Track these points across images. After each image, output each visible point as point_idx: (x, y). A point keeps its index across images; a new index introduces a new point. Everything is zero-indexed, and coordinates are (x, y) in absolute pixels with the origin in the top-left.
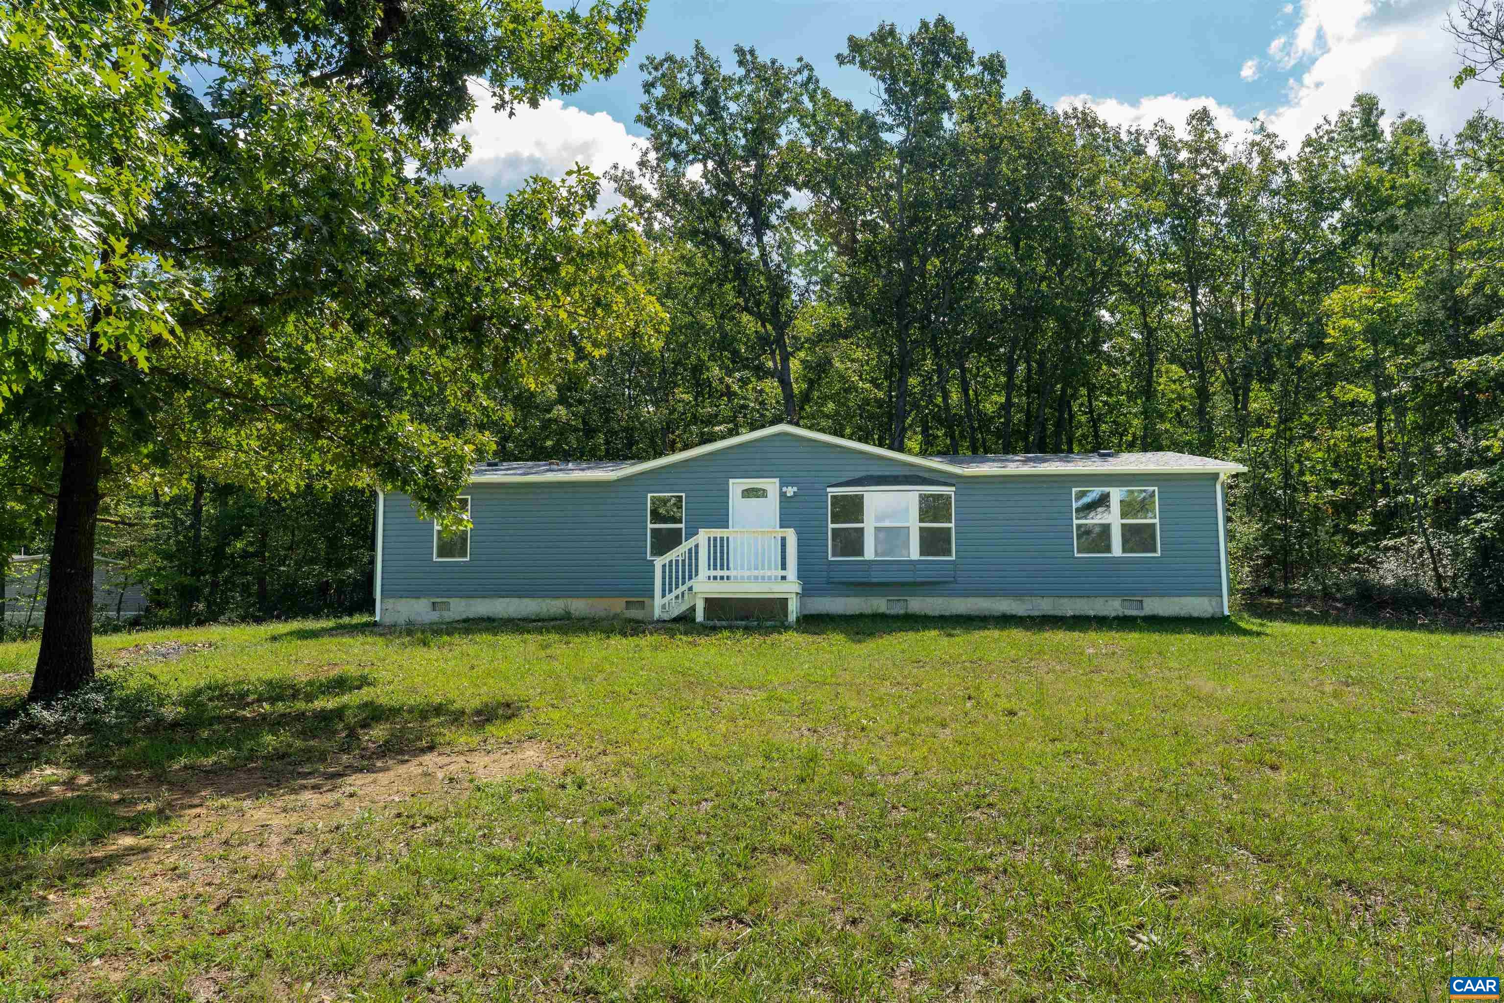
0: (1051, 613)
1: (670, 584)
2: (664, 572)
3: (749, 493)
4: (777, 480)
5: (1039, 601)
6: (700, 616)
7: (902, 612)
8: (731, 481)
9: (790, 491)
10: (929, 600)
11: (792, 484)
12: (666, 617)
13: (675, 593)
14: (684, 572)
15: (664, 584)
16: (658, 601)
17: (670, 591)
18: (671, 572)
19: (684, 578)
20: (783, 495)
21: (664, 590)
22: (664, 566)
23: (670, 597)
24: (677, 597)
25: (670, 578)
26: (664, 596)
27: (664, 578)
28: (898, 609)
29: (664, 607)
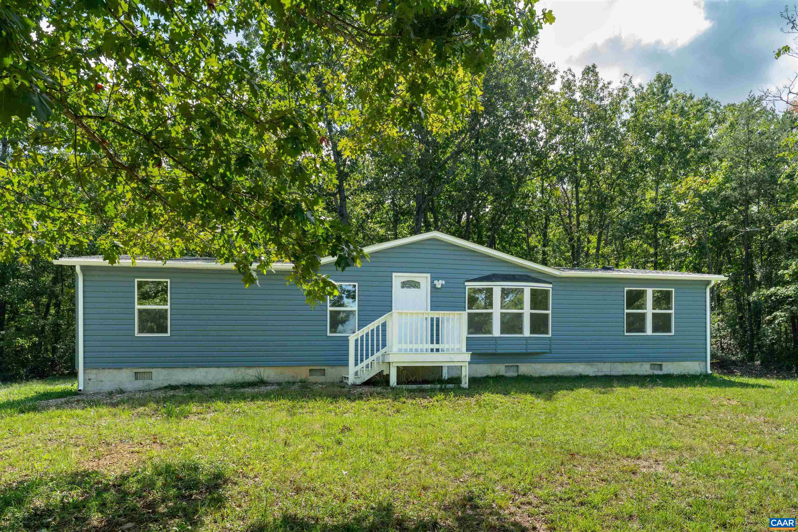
0: (608, 373)
1: (362, 355)
2: (356, 345)
3: (406, 285)
4: (429, 275)
5: (600, 365)
6: (393, 380)
7: (515, 374)
8: (394, 274)
9: (439, 284)
10: (533, 365)
11: (442, 278)
12: (359, 382)
13: (365, 362)
14: (372, 345)
15: (356, 355)
16: (352, 369)
17: (362, 361)
18: (362, 345)
19: (372, 350)
20: (433, 287)
21: (356, 360)
22: (357, 340)
23: (360, 365)
24: (367, 366)
25: (362, 350)
26: (356, 364)
27: (356, 350)
28: (512, 373)
29: (356, 373)
